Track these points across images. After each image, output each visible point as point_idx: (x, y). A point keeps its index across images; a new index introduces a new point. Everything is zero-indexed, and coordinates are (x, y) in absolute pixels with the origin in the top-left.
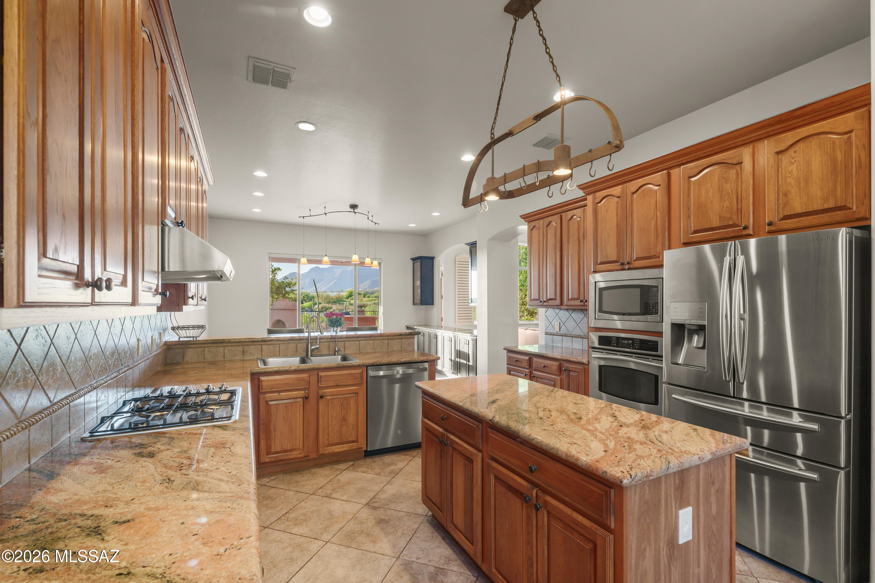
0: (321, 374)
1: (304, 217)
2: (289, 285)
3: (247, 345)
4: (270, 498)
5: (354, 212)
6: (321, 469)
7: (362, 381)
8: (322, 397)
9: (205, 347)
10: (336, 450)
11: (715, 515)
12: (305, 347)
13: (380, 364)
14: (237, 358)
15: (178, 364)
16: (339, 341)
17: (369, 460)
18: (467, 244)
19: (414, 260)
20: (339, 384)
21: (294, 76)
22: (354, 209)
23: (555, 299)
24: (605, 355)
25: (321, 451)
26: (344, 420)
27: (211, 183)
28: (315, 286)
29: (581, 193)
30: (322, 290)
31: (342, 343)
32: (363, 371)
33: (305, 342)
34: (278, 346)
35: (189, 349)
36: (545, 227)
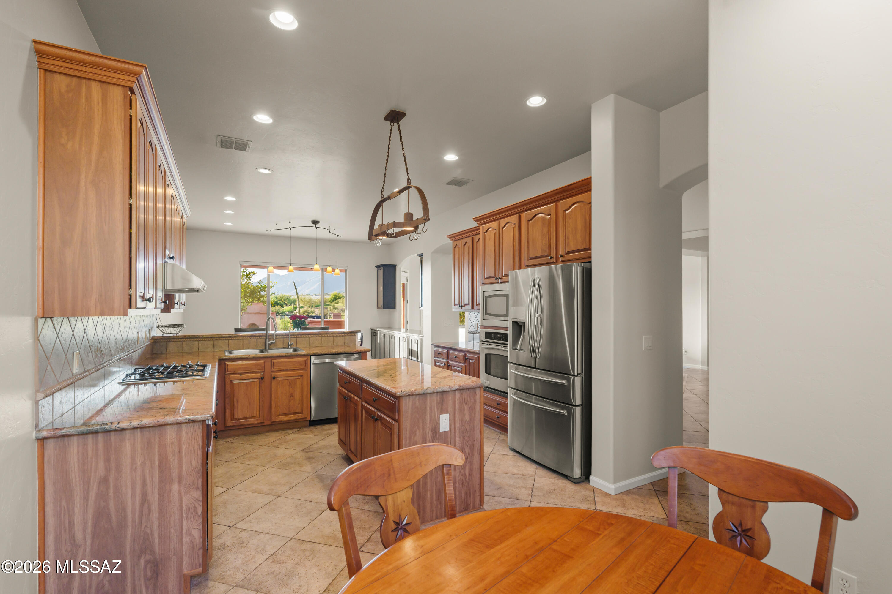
0: (274, 361)
1: (271, 230)
2: (264, 289)
3: (217, 340)
4: (233, 448)
5: (316, 227)
6: (273, 433)
7: (306, 367)
8: (274, 378)
9: (183, 341)
10: (285, 419)
11: (468, 420)
12: (264, 342)
13: (321, 354)
14: (209, 350)
15: (162, 353)
16: (292, 338)
17: (312, 428)
18: (418, 255)
19: (378, 267)
20: (288, 369)
21: (251, 144)
22: (316, 225)
23: (468, 304)
24: (488, 346)
25: (274, 419)
26: (292, 396)
27: (189, 214)
28: (296, 289)
29: (475, 224)
30: (305, 293)
31: (295, 339)
32: (307, 359)
33: (264, 338)
34: (242, 341)
35: (171, 343)
36: (463, 246)
